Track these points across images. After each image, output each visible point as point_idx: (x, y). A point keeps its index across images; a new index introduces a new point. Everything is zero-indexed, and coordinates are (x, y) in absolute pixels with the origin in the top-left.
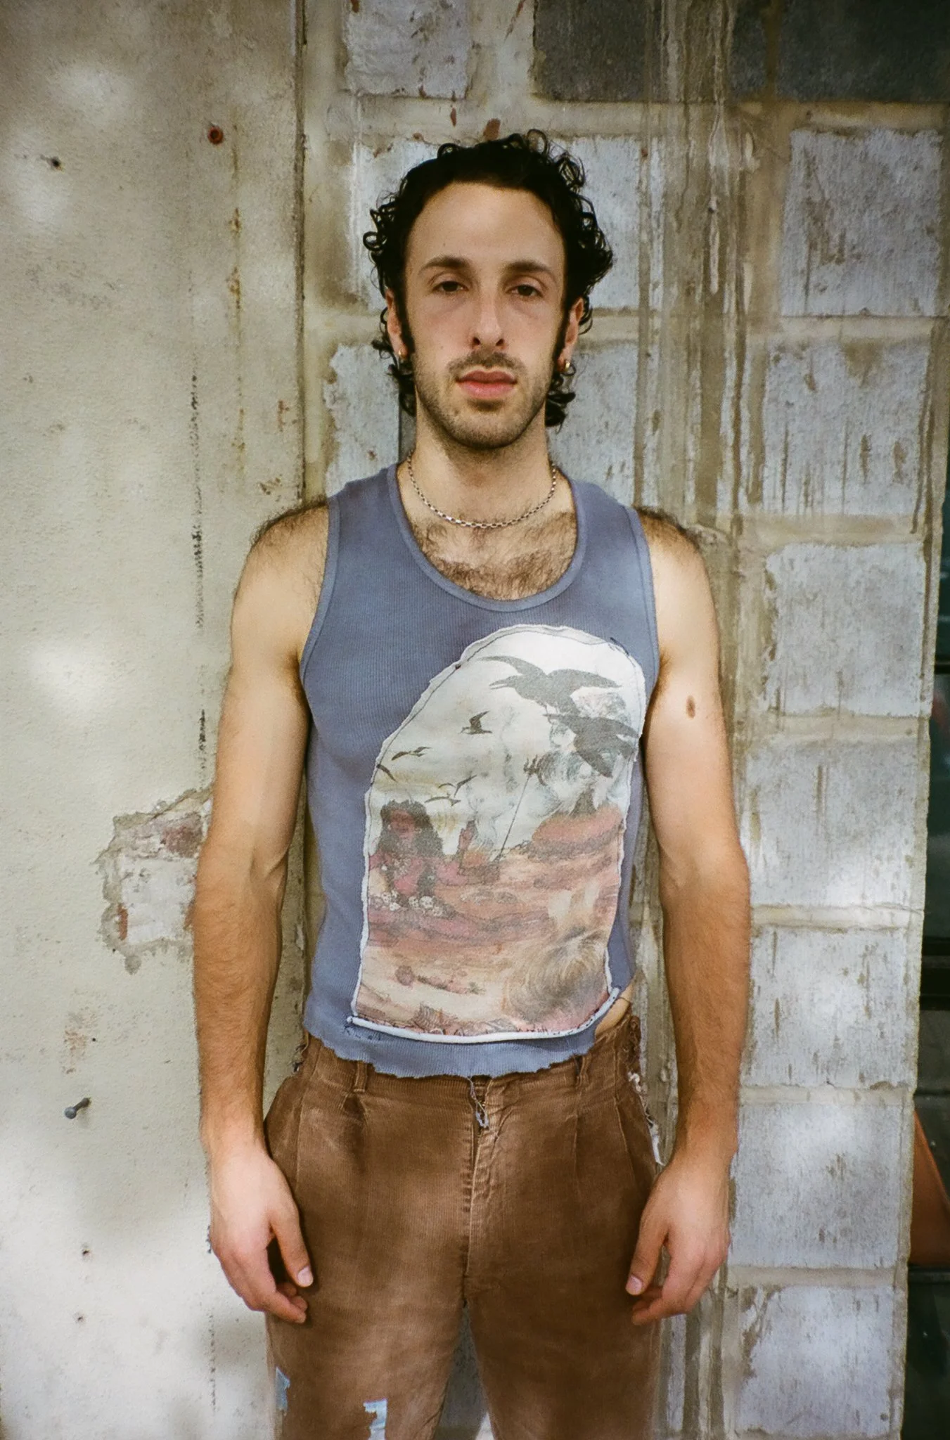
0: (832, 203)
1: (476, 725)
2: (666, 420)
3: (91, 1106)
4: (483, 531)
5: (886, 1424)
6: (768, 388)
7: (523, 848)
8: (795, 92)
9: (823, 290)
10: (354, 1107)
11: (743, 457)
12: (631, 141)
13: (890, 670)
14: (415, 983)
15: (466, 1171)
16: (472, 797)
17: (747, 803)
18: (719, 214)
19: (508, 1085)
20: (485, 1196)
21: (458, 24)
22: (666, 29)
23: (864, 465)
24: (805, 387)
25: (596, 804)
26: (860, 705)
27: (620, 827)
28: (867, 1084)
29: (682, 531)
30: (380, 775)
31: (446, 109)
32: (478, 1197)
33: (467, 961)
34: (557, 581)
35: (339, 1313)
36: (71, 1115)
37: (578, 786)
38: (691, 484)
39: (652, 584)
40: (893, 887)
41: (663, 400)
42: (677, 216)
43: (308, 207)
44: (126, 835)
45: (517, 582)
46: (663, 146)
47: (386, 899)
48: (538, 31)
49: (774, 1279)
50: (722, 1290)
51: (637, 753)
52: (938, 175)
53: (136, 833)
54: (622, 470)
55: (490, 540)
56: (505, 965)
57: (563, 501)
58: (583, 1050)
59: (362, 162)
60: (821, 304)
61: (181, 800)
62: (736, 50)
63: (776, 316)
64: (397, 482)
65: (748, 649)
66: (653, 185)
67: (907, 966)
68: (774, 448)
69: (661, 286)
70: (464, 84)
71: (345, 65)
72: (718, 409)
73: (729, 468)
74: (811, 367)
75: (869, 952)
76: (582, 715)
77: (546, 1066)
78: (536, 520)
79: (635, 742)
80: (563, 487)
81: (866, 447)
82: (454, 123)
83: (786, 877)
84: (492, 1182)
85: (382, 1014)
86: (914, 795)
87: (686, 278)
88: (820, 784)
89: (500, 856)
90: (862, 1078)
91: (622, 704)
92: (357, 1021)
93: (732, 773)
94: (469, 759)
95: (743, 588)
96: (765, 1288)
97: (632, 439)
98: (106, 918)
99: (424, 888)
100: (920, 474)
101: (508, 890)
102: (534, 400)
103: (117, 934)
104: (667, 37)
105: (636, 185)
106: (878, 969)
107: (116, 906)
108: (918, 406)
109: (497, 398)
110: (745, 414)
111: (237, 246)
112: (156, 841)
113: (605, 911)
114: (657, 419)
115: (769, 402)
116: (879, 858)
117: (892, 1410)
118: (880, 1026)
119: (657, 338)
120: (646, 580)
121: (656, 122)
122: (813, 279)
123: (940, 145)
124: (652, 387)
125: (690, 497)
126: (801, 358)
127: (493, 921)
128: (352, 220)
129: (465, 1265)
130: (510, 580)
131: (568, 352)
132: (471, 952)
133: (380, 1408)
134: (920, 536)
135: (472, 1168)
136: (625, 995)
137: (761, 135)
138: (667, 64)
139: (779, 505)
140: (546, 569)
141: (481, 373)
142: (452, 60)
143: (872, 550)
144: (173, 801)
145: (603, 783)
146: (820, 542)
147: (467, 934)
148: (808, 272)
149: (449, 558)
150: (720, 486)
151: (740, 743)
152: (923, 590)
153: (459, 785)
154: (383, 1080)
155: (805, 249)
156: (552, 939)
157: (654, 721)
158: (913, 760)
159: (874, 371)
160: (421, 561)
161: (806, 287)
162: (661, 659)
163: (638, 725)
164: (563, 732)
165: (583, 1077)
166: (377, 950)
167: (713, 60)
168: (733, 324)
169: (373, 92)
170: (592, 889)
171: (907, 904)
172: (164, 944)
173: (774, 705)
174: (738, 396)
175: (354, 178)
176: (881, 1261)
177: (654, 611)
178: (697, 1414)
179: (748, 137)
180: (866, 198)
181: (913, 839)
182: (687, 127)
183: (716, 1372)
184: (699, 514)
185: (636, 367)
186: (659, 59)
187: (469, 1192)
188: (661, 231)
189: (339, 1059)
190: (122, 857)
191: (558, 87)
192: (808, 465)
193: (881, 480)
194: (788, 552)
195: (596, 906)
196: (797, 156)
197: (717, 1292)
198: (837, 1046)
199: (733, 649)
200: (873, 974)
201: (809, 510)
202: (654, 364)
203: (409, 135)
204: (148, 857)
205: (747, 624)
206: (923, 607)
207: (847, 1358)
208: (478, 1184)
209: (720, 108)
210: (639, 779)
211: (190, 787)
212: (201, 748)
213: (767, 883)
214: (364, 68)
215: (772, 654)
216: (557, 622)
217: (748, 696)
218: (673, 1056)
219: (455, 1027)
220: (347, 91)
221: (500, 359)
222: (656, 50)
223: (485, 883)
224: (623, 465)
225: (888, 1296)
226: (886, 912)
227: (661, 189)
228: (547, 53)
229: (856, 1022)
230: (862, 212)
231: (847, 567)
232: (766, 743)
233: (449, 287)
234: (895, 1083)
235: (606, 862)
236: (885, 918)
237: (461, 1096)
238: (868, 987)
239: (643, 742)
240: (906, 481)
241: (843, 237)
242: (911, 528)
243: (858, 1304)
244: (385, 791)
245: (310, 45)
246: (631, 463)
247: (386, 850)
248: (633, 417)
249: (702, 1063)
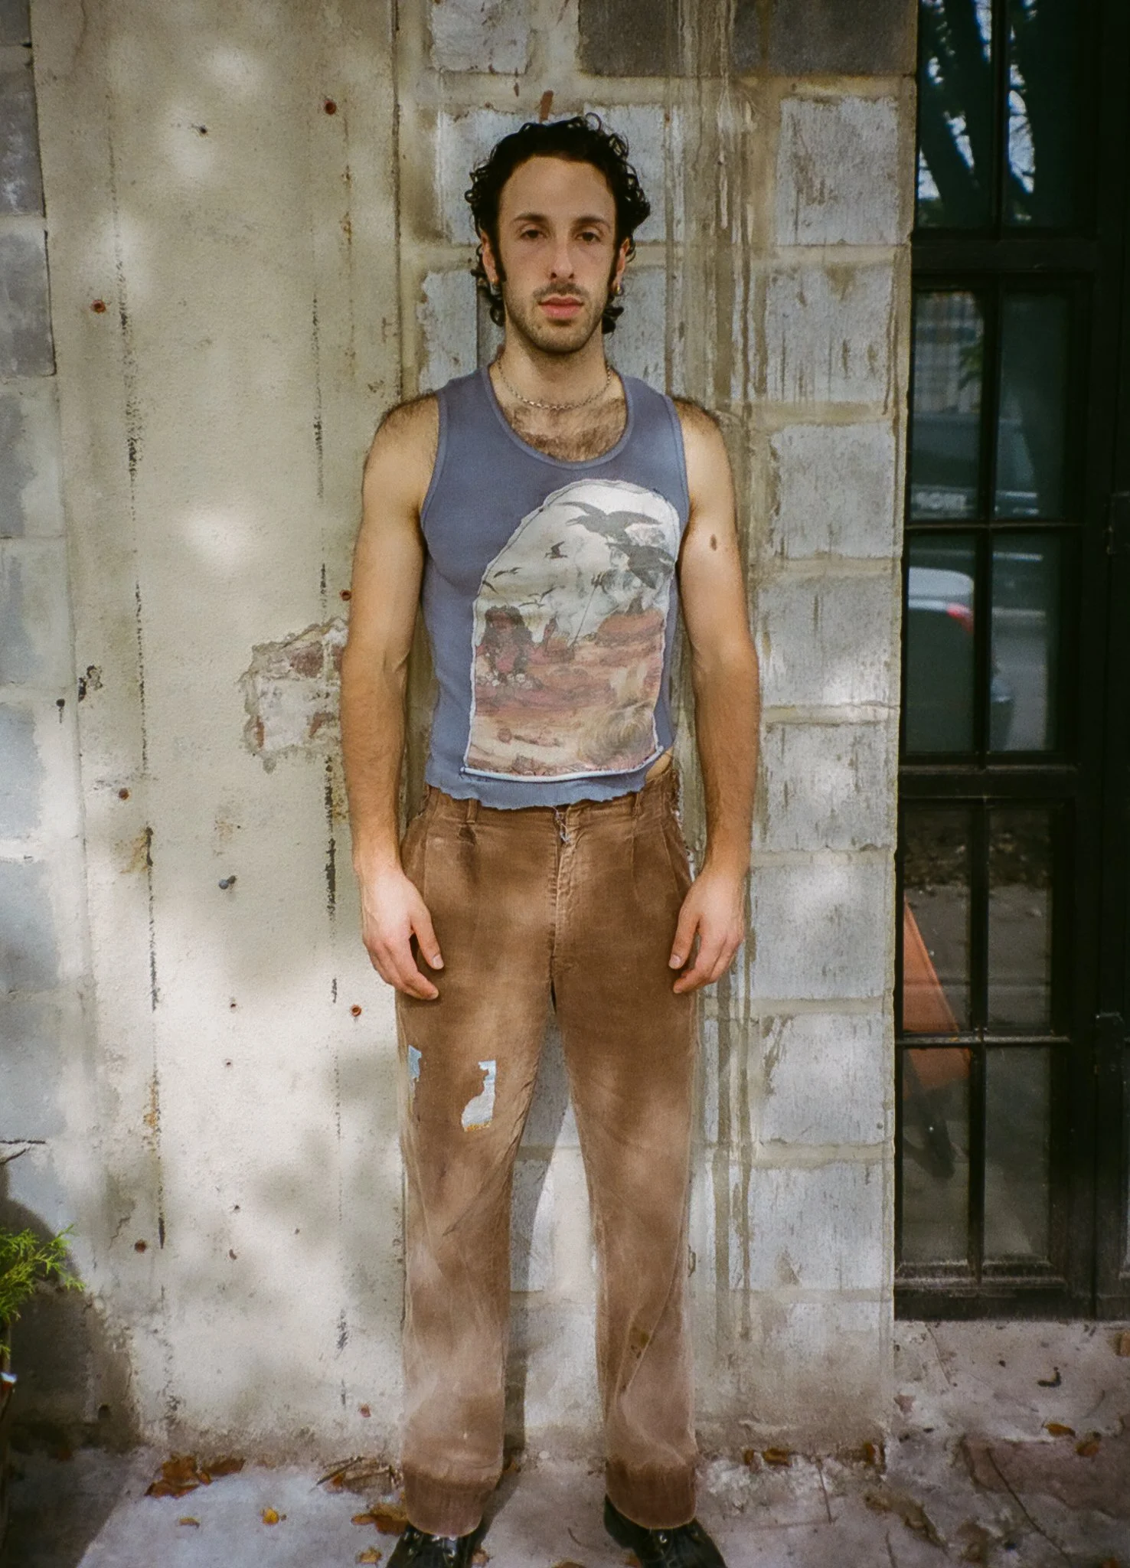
0: (814, 156)
1: (556, 552)
2: (690, 332)
3: (237, 882)
4: (557, 412)
5: (882, 1132)
6: (768, 302)
7: (591, 637)
8: (783, 68)
9: (809, 225)
10: (467, 834)
11: (751, 358)
12: (657, 108)
13: (869, 521)
14: (513, 741)
15: (553, 876)
16: (553, 601)
17: (760, 626)
18: (726, 166)
19: (582, 810)
20: (567, 893)
21: (519, 13)
22: (682, 17)
23: (845, 364)
24: (797, 302)
25: (644, 608)
26: (846, 550)
27: (662, 625)
28: (858, 846)
29: (706, 412)
30: (485, 589)
31: (511, 82)
32: (562, 894)
33: (552, 722)
34: (613, 448)
35: (459, 991)
36: (223, 887)
37: (632, 594)
38: (711, 380)
39: (683, 450)
40: (875, 688)
41: (687, 314)
42: (694, 168)
43: (402, 162)
44: (262, 660)
45: (583, 449)
46: (681, 111)
47: (490, 678)
48: (583, 19)
49: (787, 1009)
50: (746, 1020)
51: (673, 572)
52: (896, 133)
53: (270, 659)
54: (656, 369)
55: (562, 419)
56: (579, 725)
57: (616, 391)
58: (637, 789)
59: (445, 126)
60: (806, 236)
61: (306, 632)
62: (737, 35)
63: (773, 245)
64: (490, 378)
65: (757, 509)
66: (674, 144)
67: (887, 751)
68: (774, 351)
69: (683, 224)
70: (525, 61)
71: (430, 47)
72: (730, 319)
73: (739, 366)
74: (801, 285)
75: (857, 742)
76: (634, 544)
77: (610, 798)
78: (599, 404)
79: (672, 564)
80: (616, 382)
81: (846, 350)
82: (517, 94)
83: (791, 682)
84: (572, 884)
85: (489, 763)
86: (890, 615)
87: (702, 216)
88: (816, 610)
89: (575, 642)
90: (854, 843)
91: (663, 536)
92: (468, 770)
93: (747, 602)
94: (551, 575)
95: (753, 459)
96: (781, 1017)
97: (663, 345)
98: (247, 729)
99: (519, 669)
100: (889, 370)
101: (580, 667)
102: (596, 317)
103: (255, 742)
104: (683, 24)
105: (661, 143)
106: (864, 754)
107: (255, 719)
108: (885, 316)
109: (568, 317)
110: (752, 325)
111: (348, 193)
112: (286, 664)
113: (652, 686)
114: (682, 328)
115: (770, 313)
116: (863, 664)
117: (886, 1122)
118: (867, 800)
119: (681, 264)
120: (679, 447)
121: (676, 93)
122: (801, 216)
123: (896, 109)
124: (677, 303)
125: (710, 390)
126: (793, 279)
127: (570, 692)
128: (438, 171)
129: (552, 948)
130: (579, 447)
131: (618, 280)
132: (554, 716)
133: (490, 1067)
134: (890, 415)
135: (556, 874)
136: (669, 752)
137: (757, 103)
138: (683, 46)
139: (780, 395)
140: (605, 439)
141: (557, 299)
142: (514, 42)
143: (851, 428)
144: (300, 633)
145: (649, 593)
146: (812, 423)
147: (551, 702)
148: (797, 211)
149: (532, 432)
150: (733, 382)
151: (753, 580)
152: (893, 458)
153: (544, 595)
154: (490, 814)
155: (794, 193)
156: (613, 707)
157: (686, 552)
158: (889, 590)
159: (851, 288)
160: (511, 435)
161: (796, 223)
162: (691, 507)
163: (674, 552)
164: (620, 556)
165: (638, 808)
166: (484, 718)
167: (719, 42)
168: (740, 252)
169: (451, 68)
170: (643, 669)
171: (886, 701)
172: (294, 749)
173: (779, 550)
174: (745, 310)
175: (438, 140)
176: (872, 991)
177: (685, 470)
178: (729, 1127)
179: (748, 105)
180: (840, 152)
181: (889, 649)
182: (700, 97)
183: (743, 1090)
184: (717, 402)
185: (665, 288)
186: (676, 40)
187: (555, 891)
188: (682, 178)
189: (455, 800)
190: (259, 679)
191: (599, 65)
192: (801, 364)
193: (858, 374)
194: (787, 431)
195: (645, 681)
196: (785, 117)
197: (742, 1022)
198: (833, 817)
199: (745, 509)
200: (861, 759)
201: (803, 399)
202: (679, 284)
203: (482, 104)
204: (280, 678)
205: (757, 488)
206: (893, 472)
207: (848, 1076)
208: (562, 885)
209: (725, 82)
210: (676, 593)
211: (313, 622)
212: (323, 592)
213: (776, 687)
214: (445, 50)
215: (777, 511)
216: (614, 478)
217: (759, 546)
218: (705, 830)
219: (543, 770)
220: (431, 68)
221: (571, 288)
222: (675, 34)
223: (564, 661)
224: (656, 366)
225: (878, 1020)
226: (870, 709)
227: (681, 147)
228: (590, 37)
229: (848, 797)
230: (837, 164)
231: (833, 441)
232: (774, 580)
233: (533, 235)
234: (879, 845)
235: (652, 649)
236: (869, 714)
237: (548, 820)
238: (857, 770)
239: (678, 566)
240: (878, 375)
241: (823, 184)
242: (883, 410)
243: (855, 1028)
244: (489, 600)
245: (401, 31)
246: (662, 364)
247: (489, 641)
248: (663, 328)
249: (724, 801)
